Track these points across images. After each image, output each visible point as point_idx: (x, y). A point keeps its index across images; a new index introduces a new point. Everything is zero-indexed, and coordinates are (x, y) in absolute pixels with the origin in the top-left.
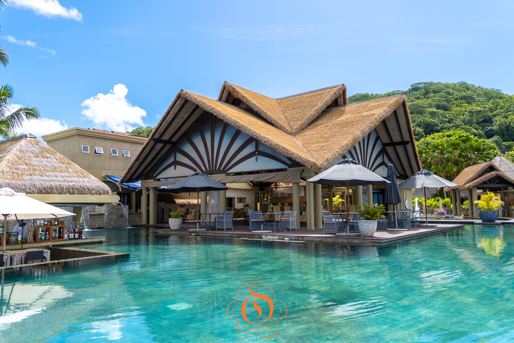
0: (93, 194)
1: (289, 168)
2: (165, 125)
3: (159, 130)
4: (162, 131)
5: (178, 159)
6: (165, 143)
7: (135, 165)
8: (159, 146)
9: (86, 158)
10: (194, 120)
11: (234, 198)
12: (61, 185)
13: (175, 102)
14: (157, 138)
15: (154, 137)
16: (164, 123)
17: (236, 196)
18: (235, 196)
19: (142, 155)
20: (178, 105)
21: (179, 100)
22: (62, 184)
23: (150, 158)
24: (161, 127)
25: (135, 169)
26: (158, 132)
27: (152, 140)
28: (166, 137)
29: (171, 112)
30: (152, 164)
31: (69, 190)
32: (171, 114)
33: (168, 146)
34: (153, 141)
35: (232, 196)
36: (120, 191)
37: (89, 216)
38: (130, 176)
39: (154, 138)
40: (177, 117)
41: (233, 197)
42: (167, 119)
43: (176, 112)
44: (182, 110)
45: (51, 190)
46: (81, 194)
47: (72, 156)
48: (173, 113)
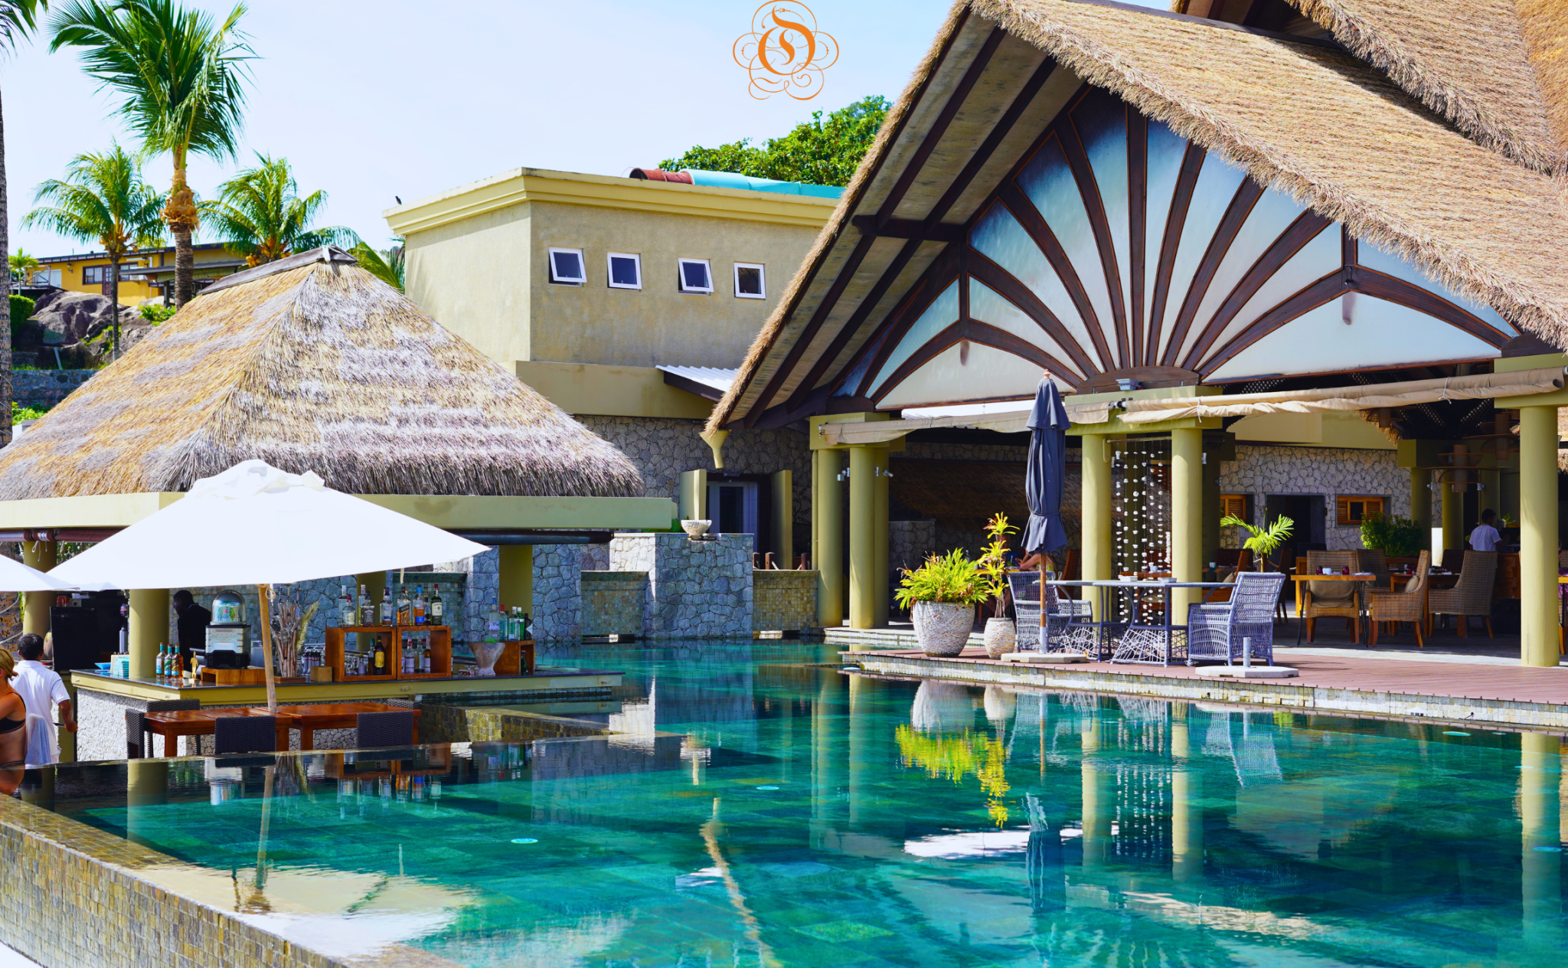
0: (569, 494)
1: (1504, 355)
2: (905, 149)
3: (879, 177)
4: (895, 181)
5: (977, 312)
6: (914, 232)
7: (777, 344)
8: (885, 250)
9: (568, 311)
10: (1050, 118)
11: (1320, 498)
12: (446, 457)
13: (947, 44)
14: (874, 211)
15: (861, 210)
16: (902, 139)
17: (1332, 491)
18: (1322, 490)
19: (807, 296)
20: (964, 54)
21: (964, 29)
22: (451, 452)
23: (845, 308)
24: (888, 162)
25: (779, 362)
26: (875, 183)
27: (849, 224)
28: (914, 206)
29: (933, 88)
30: (860, 337)
31: (476, 479)
32: (931, 98)
33: (929, 250)
34: (855, 229)
35: (1305, 491)
36: (718, 465)
37: (578, 582)
38: (757, 396)
39: (856, 213)
40: (964, 107)
41: (1314, 491)
42: (913, 120)
43: (956, 81)
44: (984, 76)
45: (413, 479)
46: (520, 493)
47: (508, 303)
48: (944, 92)
